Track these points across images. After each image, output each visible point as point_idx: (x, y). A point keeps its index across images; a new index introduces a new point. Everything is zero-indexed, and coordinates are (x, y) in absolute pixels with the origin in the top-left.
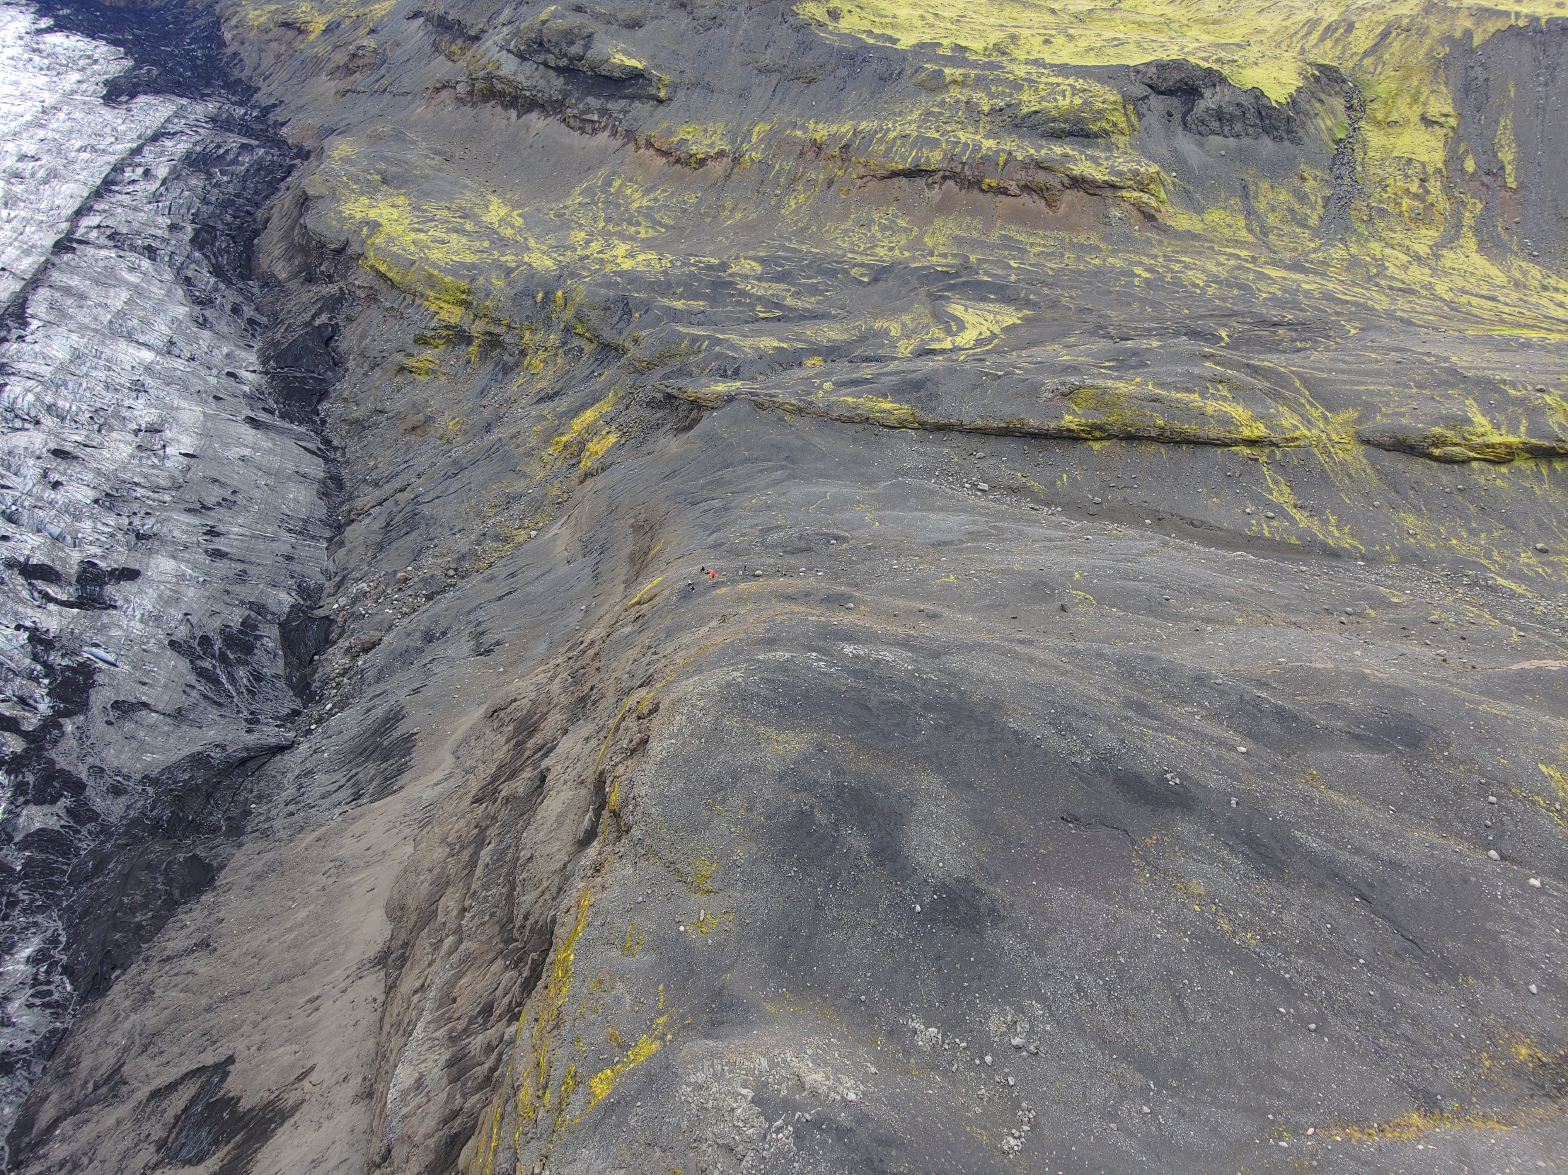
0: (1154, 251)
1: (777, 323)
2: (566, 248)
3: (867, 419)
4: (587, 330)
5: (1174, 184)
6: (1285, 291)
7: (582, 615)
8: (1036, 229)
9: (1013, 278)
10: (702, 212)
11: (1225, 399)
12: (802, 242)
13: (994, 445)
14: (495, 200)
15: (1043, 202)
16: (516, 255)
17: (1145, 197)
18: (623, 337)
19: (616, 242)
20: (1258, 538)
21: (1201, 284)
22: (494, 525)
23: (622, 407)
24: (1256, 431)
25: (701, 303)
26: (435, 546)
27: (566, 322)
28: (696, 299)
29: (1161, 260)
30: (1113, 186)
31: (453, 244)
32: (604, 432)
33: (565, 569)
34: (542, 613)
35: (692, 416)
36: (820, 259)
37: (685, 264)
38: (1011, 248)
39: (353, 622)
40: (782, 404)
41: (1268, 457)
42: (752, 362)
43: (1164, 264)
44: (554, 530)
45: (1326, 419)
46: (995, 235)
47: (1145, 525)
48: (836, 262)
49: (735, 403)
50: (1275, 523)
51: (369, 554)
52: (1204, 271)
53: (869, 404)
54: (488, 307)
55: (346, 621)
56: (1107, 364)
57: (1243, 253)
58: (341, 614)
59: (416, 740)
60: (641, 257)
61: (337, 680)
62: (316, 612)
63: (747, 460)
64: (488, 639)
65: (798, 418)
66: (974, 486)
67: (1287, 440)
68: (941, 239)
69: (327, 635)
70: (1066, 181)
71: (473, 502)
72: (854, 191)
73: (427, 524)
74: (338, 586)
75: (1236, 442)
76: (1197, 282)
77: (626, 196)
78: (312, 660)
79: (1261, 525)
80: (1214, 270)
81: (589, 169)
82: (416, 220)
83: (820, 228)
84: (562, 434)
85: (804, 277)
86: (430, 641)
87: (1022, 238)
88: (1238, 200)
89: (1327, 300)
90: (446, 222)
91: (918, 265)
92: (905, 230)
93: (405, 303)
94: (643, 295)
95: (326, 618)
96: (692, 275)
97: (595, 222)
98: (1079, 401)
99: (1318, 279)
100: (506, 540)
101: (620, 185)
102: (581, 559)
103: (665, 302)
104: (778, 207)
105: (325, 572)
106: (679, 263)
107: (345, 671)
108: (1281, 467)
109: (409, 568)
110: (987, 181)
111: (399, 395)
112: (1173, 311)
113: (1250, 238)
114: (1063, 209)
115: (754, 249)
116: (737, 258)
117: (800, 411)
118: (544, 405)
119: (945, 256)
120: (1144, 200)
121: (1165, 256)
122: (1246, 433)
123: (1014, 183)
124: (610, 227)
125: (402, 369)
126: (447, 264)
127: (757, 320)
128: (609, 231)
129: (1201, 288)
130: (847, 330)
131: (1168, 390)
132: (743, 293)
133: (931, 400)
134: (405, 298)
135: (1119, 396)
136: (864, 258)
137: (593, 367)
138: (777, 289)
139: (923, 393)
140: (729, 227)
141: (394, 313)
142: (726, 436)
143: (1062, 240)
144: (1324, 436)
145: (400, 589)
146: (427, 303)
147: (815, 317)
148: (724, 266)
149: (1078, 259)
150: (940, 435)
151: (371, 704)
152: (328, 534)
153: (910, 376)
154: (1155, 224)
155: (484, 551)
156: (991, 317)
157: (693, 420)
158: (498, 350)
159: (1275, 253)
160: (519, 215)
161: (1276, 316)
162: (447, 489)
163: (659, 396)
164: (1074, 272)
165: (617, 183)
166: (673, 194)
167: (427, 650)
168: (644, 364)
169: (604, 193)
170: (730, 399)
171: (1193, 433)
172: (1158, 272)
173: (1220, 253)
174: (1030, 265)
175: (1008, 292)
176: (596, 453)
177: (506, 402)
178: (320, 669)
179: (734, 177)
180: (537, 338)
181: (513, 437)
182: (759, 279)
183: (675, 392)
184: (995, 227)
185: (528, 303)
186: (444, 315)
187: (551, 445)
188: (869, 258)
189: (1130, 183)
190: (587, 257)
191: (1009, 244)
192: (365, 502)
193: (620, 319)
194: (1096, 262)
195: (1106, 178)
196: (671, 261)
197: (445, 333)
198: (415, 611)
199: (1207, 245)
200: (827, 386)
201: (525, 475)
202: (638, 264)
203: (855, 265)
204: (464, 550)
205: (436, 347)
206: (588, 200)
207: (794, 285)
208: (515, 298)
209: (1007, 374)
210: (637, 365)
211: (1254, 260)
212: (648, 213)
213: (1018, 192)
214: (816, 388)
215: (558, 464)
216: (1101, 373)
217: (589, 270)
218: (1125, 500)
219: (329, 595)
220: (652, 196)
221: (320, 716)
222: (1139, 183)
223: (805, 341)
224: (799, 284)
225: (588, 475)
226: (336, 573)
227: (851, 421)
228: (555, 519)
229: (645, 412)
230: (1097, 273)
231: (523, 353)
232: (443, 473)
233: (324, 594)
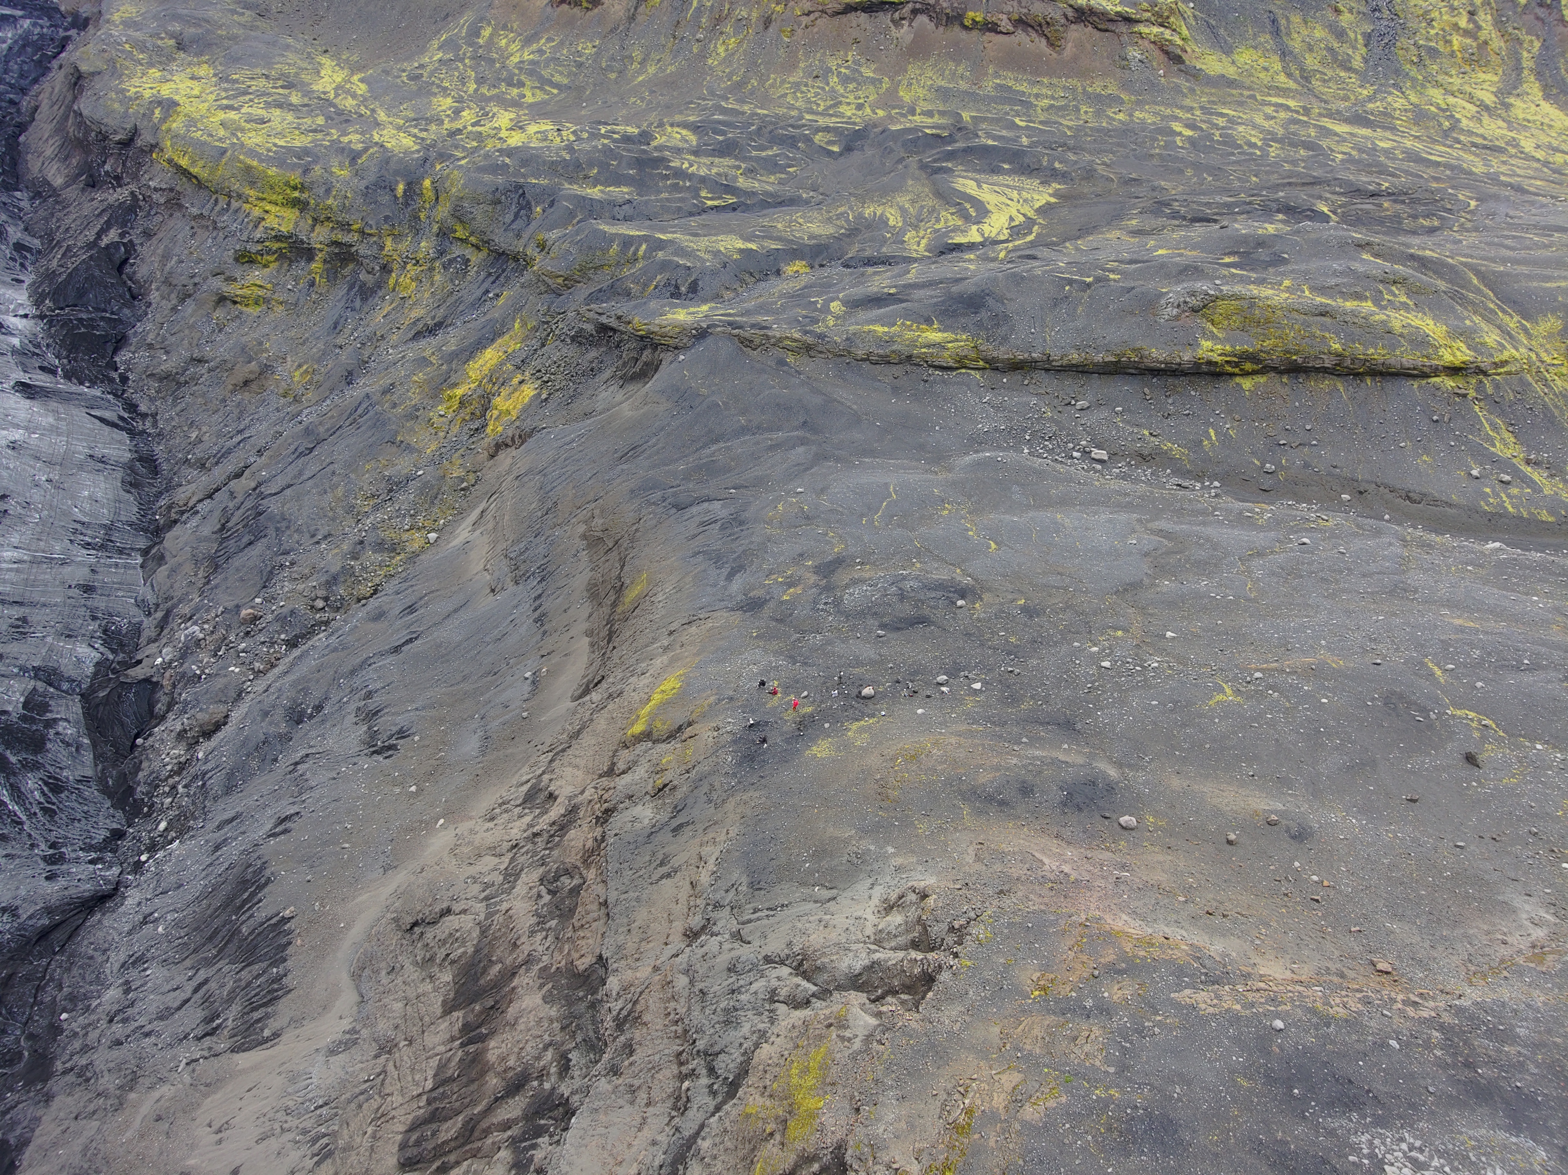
0: (1188, 102)
1: (731, 215)
2: (429, 121)
3: (909, 357)
4: (472, 234)
5: (1195, 16)
6: (1360, 150)
7: (527, 687)
8: (1039, 75)
9: (1025, 141)
10: (604, 65)
11: (1405, 307)
12: (742, 101)
13: (1097, 387)
14: (325, 61)
15: (1044, 41)
16: (363, 133)
17: (1167, 34)
18: (523, 241)
19: (495, 110)
20: (1501, 515)
21: (1259, 144)
22: (374, 527)
23: (535, 343)
24: (1458, 353)
25: (625, 190)
26: (292, 564)
27: (441, 222)
28: (618, 184)
29: (1198, 113)
30: (1128, 20)
31: (276, 124)
32: (515, 381)
33: (486, 603)
34: (465, 678)
35: (644, 358)
36: (771, 123)
37: (595, 136)
38: (1012, 101)
39: (185, 687)
40: (780, 340)
41: (1477, 390)
42: (714, 273)
43: (1204, 118)
44: (463, 533)
45: (1526, 330)
46: (989, 85)
47: (1341, 502)
48: (792, 126)
49: (709, 340)
50: (1515, 491)
51: (201, 574)
52: (1255, 126)
53: (909, 335)
54: (330, 207)
55: (174, 686)
56: (1227, 260)
57: (1291, 103)
58: (167, 675)
59: (290, 932)
60: (532, 129)
61: (171, 781)
62: (132, 672)
63: (744, 430)
64: (387, 724)
65: (806, 359)
66: (1086, 453)
67: (1496, 365)
68: (921, 92)
69: (151, 706)
70: (1070, 13)
71: (340, 492)
72: (800, 32)
73: (277, 529)
74: (162, 626)
75: (1436, 371)
76: (1253, 140)
77: (500, 48)
78: (133, 746)
79: (1498, 495)
80: (1266, 124)
81: (447, 15)
82: (224, 94)
83: (762, 82)
84: (455, 385)
85: (755, 148)
86: (299, 722)
87: (1023, 87)
88: (1268, 36)
89: (1414, 161)
90: (264, 94)
91: (898, 127)
92: (873, 81)
93: (217, 208)
94: (544, 182)
95: (147, 680)
96: (606, 150)
97: (464, 84)
98: (1217, 318)
99: (1388, 134)
100: (394, 548)
101: (491, 35)
102: (511, 587)
103: (576, 189)
104: (703, 55)
105: (141, 604)
106: (585, 135)
107: (181, 768)
108: (1495, 404)
109: (258, 600)
110: (971, 14)
111: (222, 336)
112: (1239, 179)
113: (1292, 85)
114: (1069, 50)
115: (681, 113)
116: (661, 125)
117: (808, 349)
118: (423, 343)
119: (929, 114)
120: (1168, 37)
121: (1202, 108)
122: (1448, 357)
123: (1005, 17)
124: (484, 90)
125: (222, 300)
126: (269, 150)
127: (704, 210)
128: (483, 95)
129: (1260, 148)
130: (829, 220)
131: (1331, 298)
132: (679, 173)
133: (998, 325)
134: (216, 201)
135: (1273, 309)
136: (827, 119)
137: (486, 285)
138: (722, 166)
139: (984, 314)
140: (641, 84)
141: (204, 223)
142: (704, 391)
143: (1074, 90)
144: (1534, 356)
145: (247, 633)
146: (247, 206)
147: (781, 204)
148: (645, 137)
149: (1098, 114)
150: (1017, 376)
151: (219, 836)
152: (142, 543)
153: (955, 289)
154: (1182, 67)
155: (364, 569)
156: (1015, 195)
157: (646, 364)
158: (351, 266)
159: (1326, 102)
160: (362, 80)
161: (1369, 183)
162: (300, 473)
163: (589, 328)
164: (1098, 131)
165: (487, 32)
166: (562, 43)
167: (296, 737)
168: (560, 280)
169: (470, 45)
170: (701, 334)
171: (1381, 359)
172: (1201, 129)
173: (1264, 103)
174: (1041, 123)
175: (1027, 160)
176: (508, 412)
177: (370, 339)
178: (145, 765)
179: (639, 18)
180: (403, 246)
181: (386, 392)
182: (696, 153)
183: (614, 323)
184: (986, 74)
185: (385, 198)
186: (271, 221)
187: (441, 402)
188: (834, 119)
189: (1147, 15)
190: (459, 131)
191: (1007, 95)
192: (188, 494)
193: (517, 216)
194: (1121, 116)
195: (1119, 9)
196: (574, 133)
197: (276, 246)
198: (273, 666)
199: (1246, 93)
200: (835, 306)
201: (409, 448)
202: (529, 137)
203: (818, 130)
204: (335, 568)
205: (265, 266)
206: (450, 56)
207: (744, 159)
208: (367, 193)
209: (1098, 280)
210: (550, 282)
211: (1307, 111)
212: (533, 70)
213: (1011, 29)
214: (820, 311)
215: (455, 429)
216: (1234, 275)
217: (464, 149)
218: (1306, 465)
219: (151, 641)
220: (535, 47)
221: (152, 839)
222: (1159, 15)
223: (779, 239)
224: (751, 158)
225: (500, 446)
226: (157, 605)
227: (885, 360)
228: (461, 513)
229: (570, 351)
230: (1126, 131)
231: (386, 269)
232: (293, 447)
233: (143, 640)
